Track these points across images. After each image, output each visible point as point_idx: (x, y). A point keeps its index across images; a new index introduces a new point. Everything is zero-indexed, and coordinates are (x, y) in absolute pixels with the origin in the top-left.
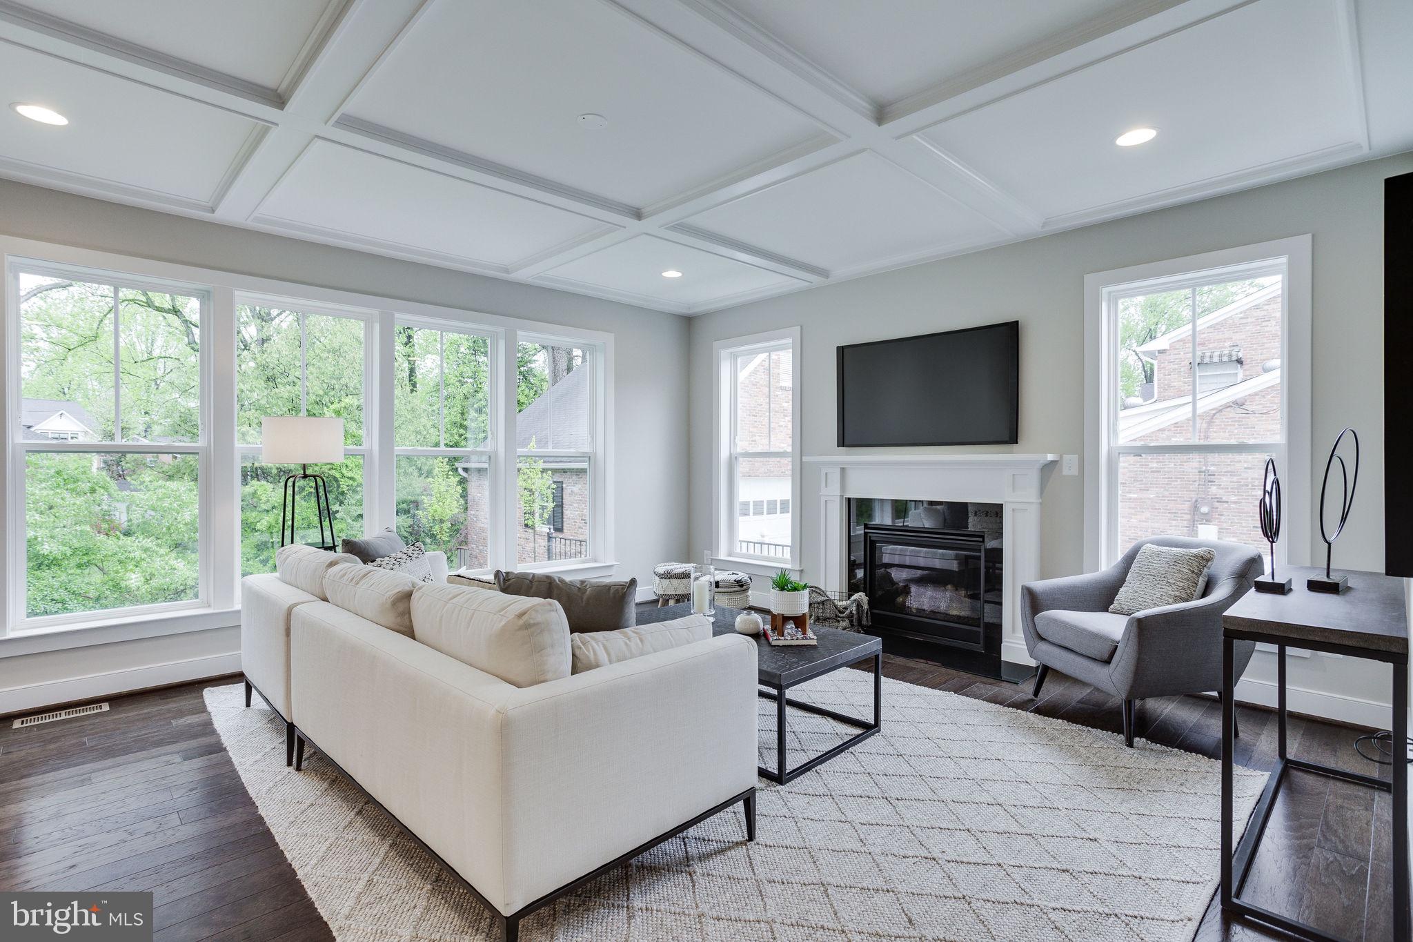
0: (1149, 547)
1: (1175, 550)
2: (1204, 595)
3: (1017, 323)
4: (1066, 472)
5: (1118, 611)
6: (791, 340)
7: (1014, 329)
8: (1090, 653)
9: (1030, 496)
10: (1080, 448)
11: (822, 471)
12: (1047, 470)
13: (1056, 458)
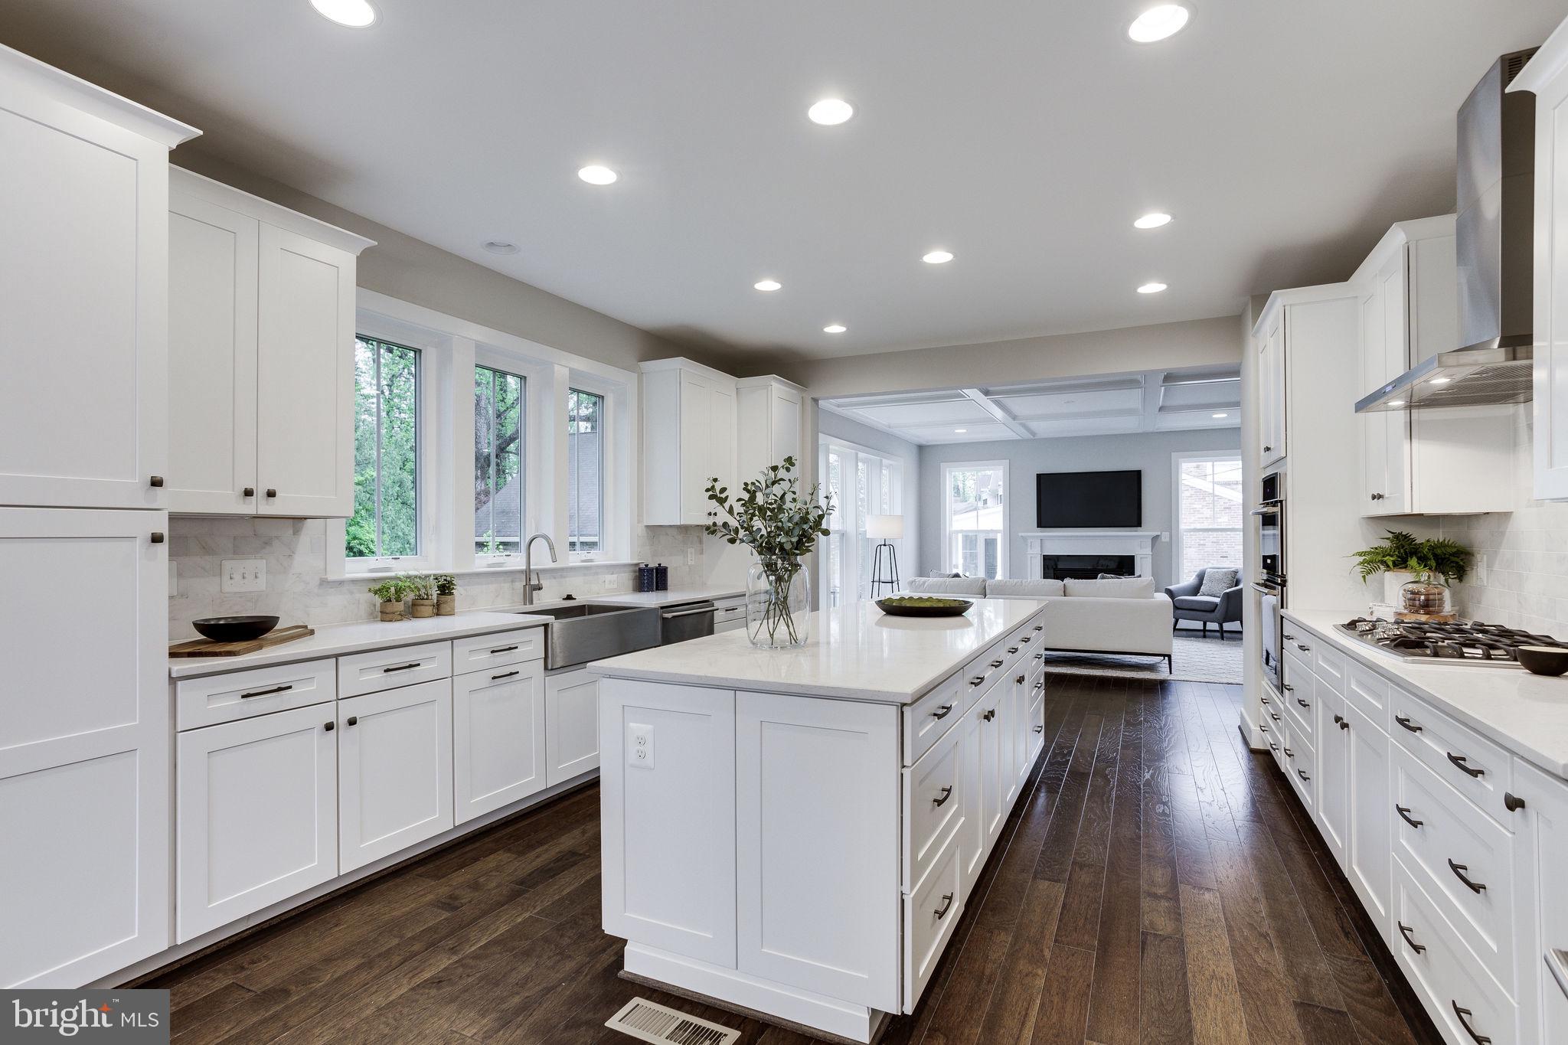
0: (1208, 570)
1: (1224, 570)
2: (1236, 586)
3: (1140, 471)
4: (1163, 540)
5: (1204, 595)
6: (1002, 467)
7: (1139, 473)
8: (1203, 609)
9: (1148, 551)
10: (1170, 529)
11: (1029, 541)
12: (1155, 539)
13: (1159, 533)
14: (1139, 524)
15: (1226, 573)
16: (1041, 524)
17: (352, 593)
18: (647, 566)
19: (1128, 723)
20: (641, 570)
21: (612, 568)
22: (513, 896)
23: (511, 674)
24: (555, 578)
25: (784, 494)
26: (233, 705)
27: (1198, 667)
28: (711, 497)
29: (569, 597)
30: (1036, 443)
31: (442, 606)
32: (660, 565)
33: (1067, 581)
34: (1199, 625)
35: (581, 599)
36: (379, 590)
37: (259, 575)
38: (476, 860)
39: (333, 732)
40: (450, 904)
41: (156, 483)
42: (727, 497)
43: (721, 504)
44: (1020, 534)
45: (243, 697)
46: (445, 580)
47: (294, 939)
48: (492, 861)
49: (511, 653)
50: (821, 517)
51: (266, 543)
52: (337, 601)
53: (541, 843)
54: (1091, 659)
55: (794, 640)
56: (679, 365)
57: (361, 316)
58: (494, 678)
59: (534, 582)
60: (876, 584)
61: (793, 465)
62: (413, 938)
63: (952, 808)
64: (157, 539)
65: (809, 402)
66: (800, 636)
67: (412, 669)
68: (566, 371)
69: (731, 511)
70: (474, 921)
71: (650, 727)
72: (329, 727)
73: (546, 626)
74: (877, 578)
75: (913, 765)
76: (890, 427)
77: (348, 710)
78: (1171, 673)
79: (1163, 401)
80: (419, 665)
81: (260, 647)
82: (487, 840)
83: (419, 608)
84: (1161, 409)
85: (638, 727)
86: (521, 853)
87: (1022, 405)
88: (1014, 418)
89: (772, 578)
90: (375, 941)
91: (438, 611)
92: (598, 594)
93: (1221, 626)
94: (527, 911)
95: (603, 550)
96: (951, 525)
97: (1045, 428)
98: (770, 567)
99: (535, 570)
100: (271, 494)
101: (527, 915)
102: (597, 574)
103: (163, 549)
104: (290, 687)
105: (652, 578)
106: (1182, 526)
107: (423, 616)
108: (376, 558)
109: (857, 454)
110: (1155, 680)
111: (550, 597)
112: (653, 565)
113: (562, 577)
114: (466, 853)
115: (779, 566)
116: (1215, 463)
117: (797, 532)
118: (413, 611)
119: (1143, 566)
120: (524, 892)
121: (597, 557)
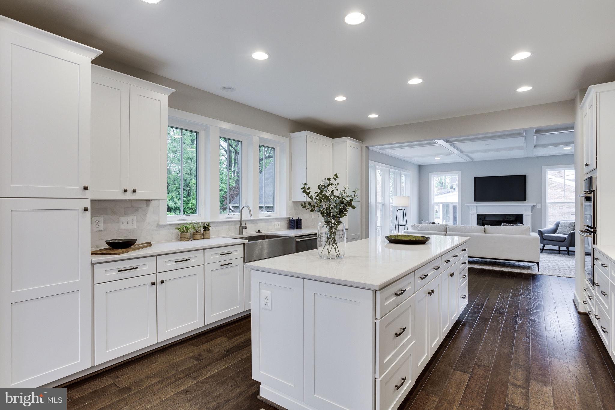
0: (561, 222)
1: (567, 222)
2: (573, 230)
4: (537, 207)
5: (559, 234)
6: (457, 174)
7: (525, 176)
8: (559, 240)
9: (530, 212)
10: (541, 203)
11: (470, 207)
12: (533, 207)
13: (535, 204)
14: (524, 199)
15: (571, 223)
16: (476, 200)
17: (169, 229)
18: (293, 218)
19: (513, 295)
20: (290, 220)
21: (278, 219)
22: (224, 357)
23: (229, 264)
24: (253, 224)
25: (333, 191)
26: (115, 274)
27: (554, 269)
28: (304, 192)
29: (259, 232)
30: (474, 163)
31: (205, 235)
32: (298, 218)
33: (486, 226)
34: (556, 248)
35: (264, 232)
36: (180, 228)
37: (133, 222)
38: (212, 340)
39: (155, 286)
40: (198, 358)
41: (86, 188)
42: (310, 192)
43: (307, 195)
44: (466, 204)
45: (119, 271)
46: (206, 225)
47: (138, 367)
48: (218, 341)
49: (229, 255)
50: (351, 200)
51: (136, 210)
52: (164, 232)
53: (239, 334)
54: (498, 262)
55: (338, 256)
56: (306, 134)
57: (170, 118)
58: (222, 265)
59: (244, 225)
60: (397, 226)
61: (337, 177)
62: (181, 371)
63: (406, 337)
64: (86, 210)
65: (364, 148)
66: (341, 253)
67: (188, 261)
68: (258, 138)
69: (311, 197)
70: (205, 366)
71: (270, 292)
72: (153, 284)
73: (244, 244)
74: (397, 224)
75: (380, 318)
76: (404, 158)
77: (161, 277)
78: (539, 271)
79: (536, 142)
80: (190, 260)
81: (128, 252)
82: (218, 331)
83: (195, 236)
84: (535, 146)
85: (266, 292)
86: (230, 338)
87: (466, 146)
88: (462, 152)
89: (328, 227)
90: (167, 371)
91: (203, 237)
92: (272, 230)
93: (568, 248)
94: (227, 364)
95: (275, 212)
96: (434, 200)
97: (477, 156)
98: (327, 223)
99: (244, 220)
100: (134, 191)
101: (227, 366)
102: (271, 222)
103: (88, 213)
104: (137, 268)
105: (295, 224)
106: (547, 201)
107: (197, 239)
108: (180, 215)
109: (389, 170)
110: (530, 274)
111: (251, 232)
112: (295, 218)
113: (256, 223)
114: (210, 336)
115: (333, 222)
116: (565, 171)
117: (338, 207)
118: (193, 237)
119: (527, 220)
120: (228, 355)
121: (273, 215)
